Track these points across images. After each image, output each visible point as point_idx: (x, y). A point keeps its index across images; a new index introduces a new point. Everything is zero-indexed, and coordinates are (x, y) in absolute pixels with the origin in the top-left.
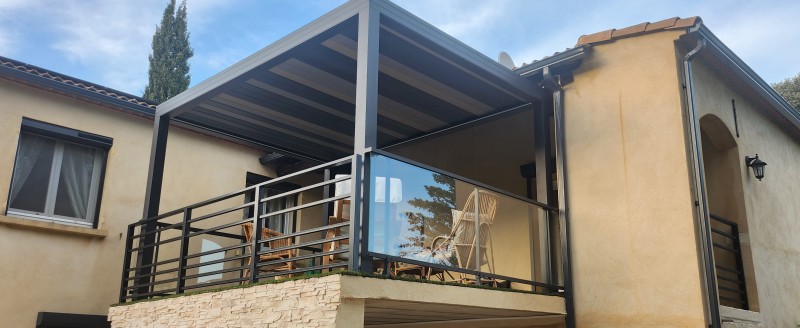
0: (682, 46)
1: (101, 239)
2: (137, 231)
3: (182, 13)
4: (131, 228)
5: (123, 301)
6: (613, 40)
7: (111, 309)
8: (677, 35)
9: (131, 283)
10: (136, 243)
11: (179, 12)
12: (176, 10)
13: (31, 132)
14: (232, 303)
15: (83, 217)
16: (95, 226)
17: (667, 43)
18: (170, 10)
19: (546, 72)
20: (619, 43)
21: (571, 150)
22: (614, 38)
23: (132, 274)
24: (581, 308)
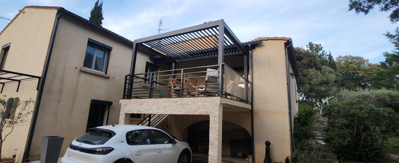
0: (286, 44)
1: (108, 78)
2: (128, 77)
3: (101, 5)
4: (126, 76)
5: (124, 98)
6: (268, 40)
7: (121, 100)
8: (285, 41)
9: (126, 93)
10: (128, 81)
11: (100, 5)
12: (99, 4)
13: (91, 43)
14: (176, 102)
15: (102, 71)
16: (106, 74)
17: (282, 43)
18: (97, 3)
19: (249, 45)
20: (269, 41)
21: (254, 67)
22: (268, 39)
23: (127, 90)
24: (255, 108)
